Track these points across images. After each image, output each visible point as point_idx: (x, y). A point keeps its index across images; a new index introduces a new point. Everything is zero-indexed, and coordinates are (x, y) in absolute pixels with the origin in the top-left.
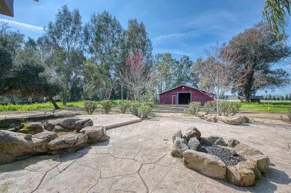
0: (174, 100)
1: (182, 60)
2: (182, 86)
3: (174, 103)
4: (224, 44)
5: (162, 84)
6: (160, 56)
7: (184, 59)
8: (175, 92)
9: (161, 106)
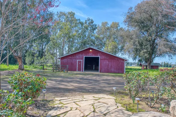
0: (80, 66)
1: (86, 23)
2: (90, 49)
3: (79, 70)
4: (131, 8)
5: (63, 47)
6: (62, 14)
7: (88, 22)
8: (80, 55)
9: (62, 74)
